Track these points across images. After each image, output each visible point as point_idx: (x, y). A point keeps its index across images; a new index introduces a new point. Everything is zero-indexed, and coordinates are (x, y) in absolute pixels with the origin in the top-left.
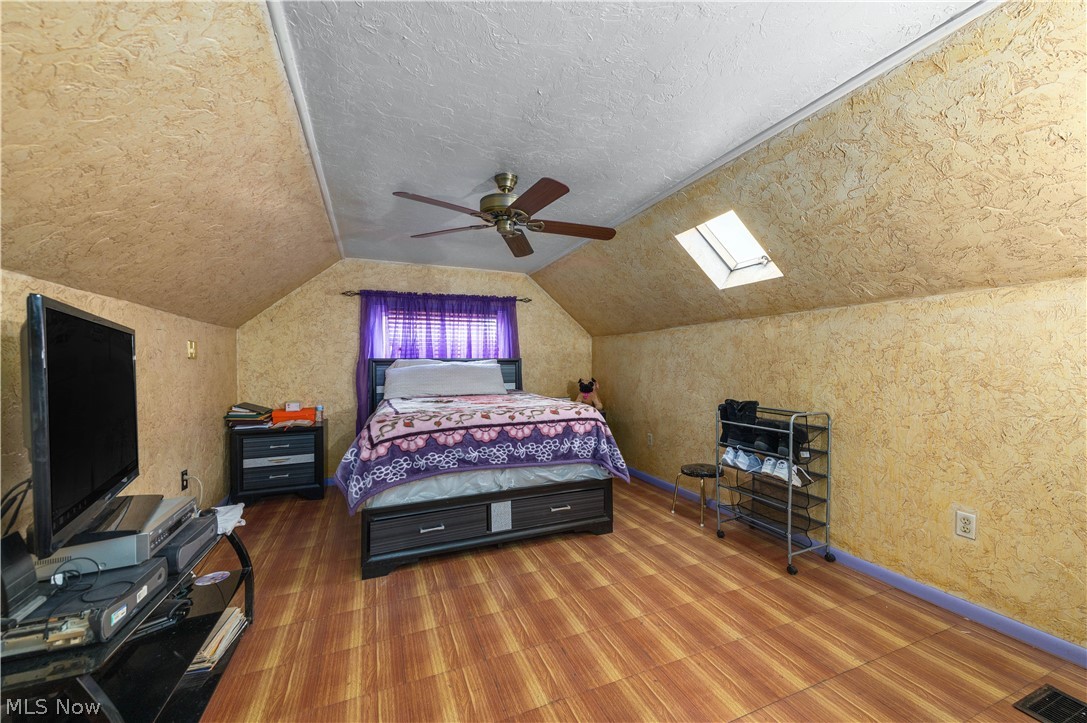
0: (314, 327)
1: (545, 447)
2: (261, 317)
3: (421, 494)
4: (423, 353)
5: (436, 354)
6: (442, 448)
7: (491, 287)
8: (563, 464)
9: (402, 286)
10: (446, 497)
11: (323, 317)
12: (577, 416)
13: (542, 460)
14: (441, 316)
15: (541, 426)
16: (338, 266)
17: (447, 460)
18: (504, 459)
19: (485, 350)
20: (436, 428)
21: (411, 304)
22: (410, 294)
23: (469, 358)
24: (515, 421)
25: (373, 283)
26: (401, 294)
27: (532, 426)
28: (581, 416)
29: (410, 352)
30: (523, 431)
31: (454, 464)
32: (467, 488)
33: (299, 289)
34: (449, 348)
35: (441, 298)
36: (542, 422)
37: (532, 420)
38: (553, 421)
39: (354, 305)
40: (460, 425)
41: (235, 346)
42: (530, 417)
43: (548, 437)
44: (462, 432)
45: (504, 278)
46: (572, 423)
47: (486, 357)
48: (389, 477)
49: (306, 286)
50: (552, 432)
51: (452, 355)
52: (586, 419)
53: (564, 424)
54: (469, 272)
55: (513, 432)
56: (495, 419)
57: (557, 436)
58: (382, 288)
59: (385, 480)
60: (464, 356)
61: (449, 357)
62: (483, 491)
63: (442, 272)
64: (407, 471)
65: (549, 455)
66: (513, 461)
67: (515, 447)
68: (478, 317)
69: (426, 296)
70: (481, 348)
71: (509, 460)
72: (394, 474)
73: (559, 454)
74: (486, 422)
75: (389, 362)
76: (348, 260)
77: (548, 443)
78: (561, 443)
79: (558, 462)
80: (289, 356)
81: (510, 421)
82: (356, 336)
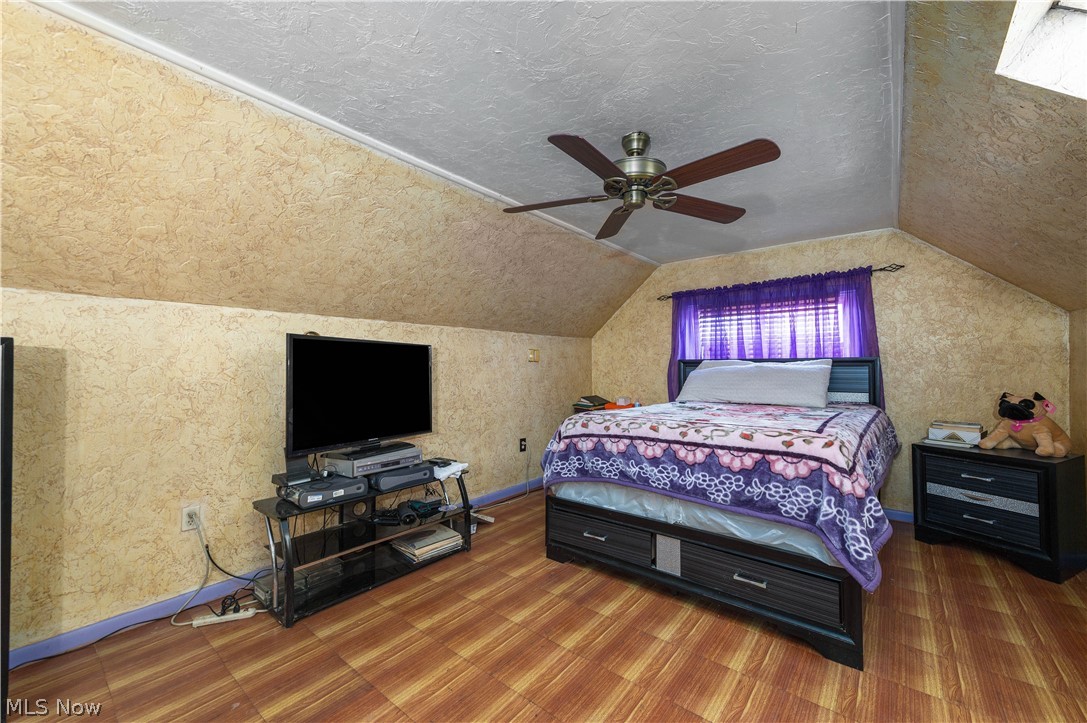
0: (639, 333)
1: (722, 483)
2: (605, 328)
3: (595, 497)
4: (734, 352)
5: (749, 352)
6: (606, 456)
7: (828, 260)
8: (749, 515)
9: (711, 282)
10: (613, 508)
11: (646, 323)
12: (783, 448)
13: (715, 500)
14: (755, 308)
15: (720, 452)
16: (656, 274)
17: (610, 468)
18: (665, 484)
19: (818, 347)
20: (604, 433)
21: (721, 300)
22: (719, 288)
23: (794, 358)
24: (686, 440)
25: (686, 284)
26: (711, 290)
27: (707, 450)
28: (791, 450)
29: (720, 352)
30: (694, 455)
31: (615, 475)
32: (635, 507)
33: (628, 301)
34: (765, 346)
35: (754, 286)
36: (722, 448)
37: (708, 442)
38: (740, 449)
39: (668, 308)
40: (626, 433)
41: (590, 351)
42: (707, 437)
43: (729, 469)
44: (627, 441)
45: (851, 244)
46: (773, 457)
47: (819, 355)
48: (563, 472)
49: (633, 297)
50: (737, 465)
51: (769, 355)
52: (801, 456)
53: (757, 456)
54: (794, 248)
55: (682, 453)
56: (664, 433)
57: (743, 471)
58: (694, 287)
59: (559, 473)
60: (786, 355)
61: (766, 356)
62: (650, 516)
63: (758, 256)
64: (578, 470)
65: (726, 495)
66: (676, 491)
67: (681, 472)
68: (805, 304)
69: (738, 288)
70: (812, 344)
71: (672, 486)
72: (569, 471)
73: (743, 498)
74: (652, 434)
75: (696, 363)
76: (664, 267)
77: (727, 478)
78: (748, 483)
79: (741, 510)
80: (622, 358)
81: (680, 438)
82: (670, 337)
